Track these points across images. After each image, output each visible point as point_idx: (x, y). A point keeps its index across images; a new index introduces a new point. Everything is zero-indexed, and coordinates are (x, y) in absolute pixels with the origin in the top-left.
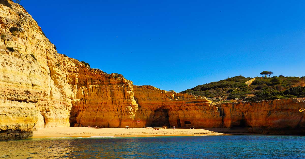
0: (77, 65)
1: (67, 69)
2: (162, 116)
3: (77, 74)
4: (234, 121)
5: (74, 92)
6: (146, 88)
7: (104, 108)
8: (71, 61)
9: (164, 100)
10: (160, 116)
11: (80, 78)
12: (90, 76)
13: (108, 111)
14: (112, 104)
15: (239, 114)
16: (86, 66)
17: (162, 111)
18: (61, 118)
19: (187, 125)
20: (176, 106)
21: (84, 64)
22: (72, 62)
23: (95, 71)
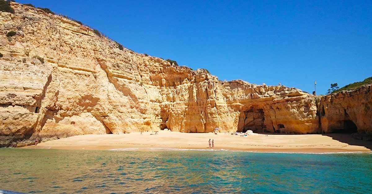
0: (161, 64)
1: (150, 70)
2: (257, 118)
3: (163, 75)
4: (332, 123)
5: (161, 94)
6: (235, 83)
7: (190, 110)
8: (153, 60)
9: (253, 98)
10: (254, 118)
11: (168, 78)
12: (178, 75)
13: (194, 114)
14: (197, 105)
15: (340, 112)
16: (171, 64)
17: (257, 111)
18: (134, 123)
19: (282, 129)
20: (266, 104)
21: (169, 63)
22: (155, 61)
23: (181, 69)
